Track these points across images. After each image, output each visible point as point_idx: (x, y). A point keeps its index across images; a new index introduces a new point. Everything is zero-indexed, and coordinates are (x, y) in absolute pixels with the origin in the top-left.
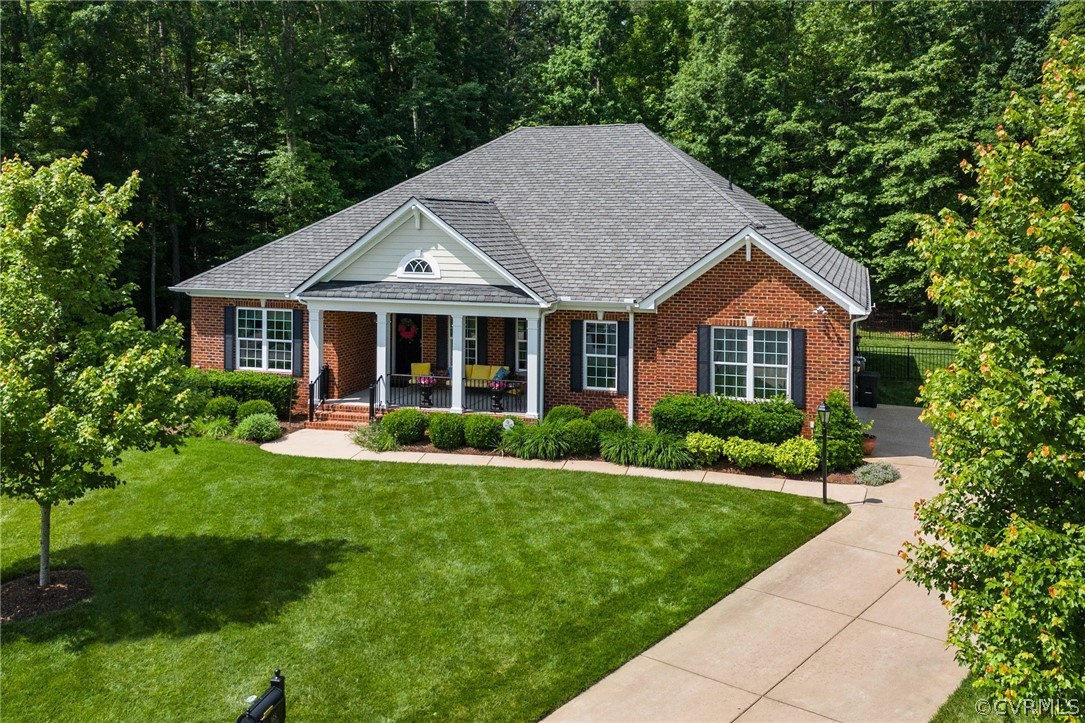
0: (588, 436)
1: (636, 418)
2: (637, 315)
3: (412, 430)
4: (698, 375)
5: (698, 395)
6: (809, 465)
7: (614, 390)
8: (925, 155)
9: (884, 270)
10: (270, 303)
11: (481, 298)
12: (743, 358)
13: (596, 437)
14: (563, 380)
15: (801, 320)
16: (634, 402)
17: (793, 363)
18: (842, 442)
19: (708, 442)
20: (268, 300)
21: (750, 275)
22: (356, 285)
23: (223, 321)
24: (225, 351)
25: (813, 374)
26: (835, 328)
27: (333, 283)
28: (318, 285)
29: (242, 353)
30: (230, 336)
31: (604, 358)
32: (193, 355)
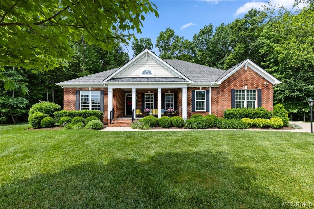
2: (212, 88)
4: (232, 104)
7: (204, 111)
12: (243, 98)
14: (189, 108)
15: (260, 87)
20: (92, 88)
21: (246, 74)
22: (125, 79)
23: (75, 95)
24: (76, 105)
25: (263, 102)
26: (269, 88)
27: (116, 78)
28: (112, 79)
29: (82, 106)
30: (78, 100)
31: (201, 101)
32: (64, 107)
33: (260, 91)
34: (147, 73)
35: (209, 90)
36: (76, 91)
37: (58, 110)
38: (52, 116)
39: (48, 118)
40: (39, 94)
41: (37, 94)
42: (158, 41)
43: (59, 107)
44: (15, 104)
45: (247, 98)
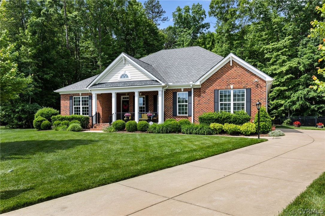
0: (177, 125)
1: (194, 122)
2: (194, 89)
3: (120, 126)
4: (214, 107)
5: (214, 112)
6: (253, 131)
7: (187, 115)
8: (284, 69)
9: (272, 105)
10: (82, 94)
11: (143, 84)
12: (229, 100)
13: (180, 126)
14: (171, 113)
15: (249, 85)
16: (194, 118)
17: (246, 100)
18: (264, 123)
19: (217, 125)
20: (82, 93)
21: (232, 71)
22: (106, 84)
23: (69, 101)
24: (70, 111)
25: (253, 104)
26: (261, 87)
27: (99, 84)
28: (95, 85)
29: (75, 111)
30: (71, 105)
31: (184, 105)
32: (61, 112)
33: (249, 91)
34: (124, 77)
35: (191, 92)
36: (70, 97)
37: (56, 114)
38: (50, 120)
39: (47, 122)
40: (53, 99)
41: (50, 98)
42: (212, 7)
43: (58, 112)
44: (31, 110)
45: (234, 100)
